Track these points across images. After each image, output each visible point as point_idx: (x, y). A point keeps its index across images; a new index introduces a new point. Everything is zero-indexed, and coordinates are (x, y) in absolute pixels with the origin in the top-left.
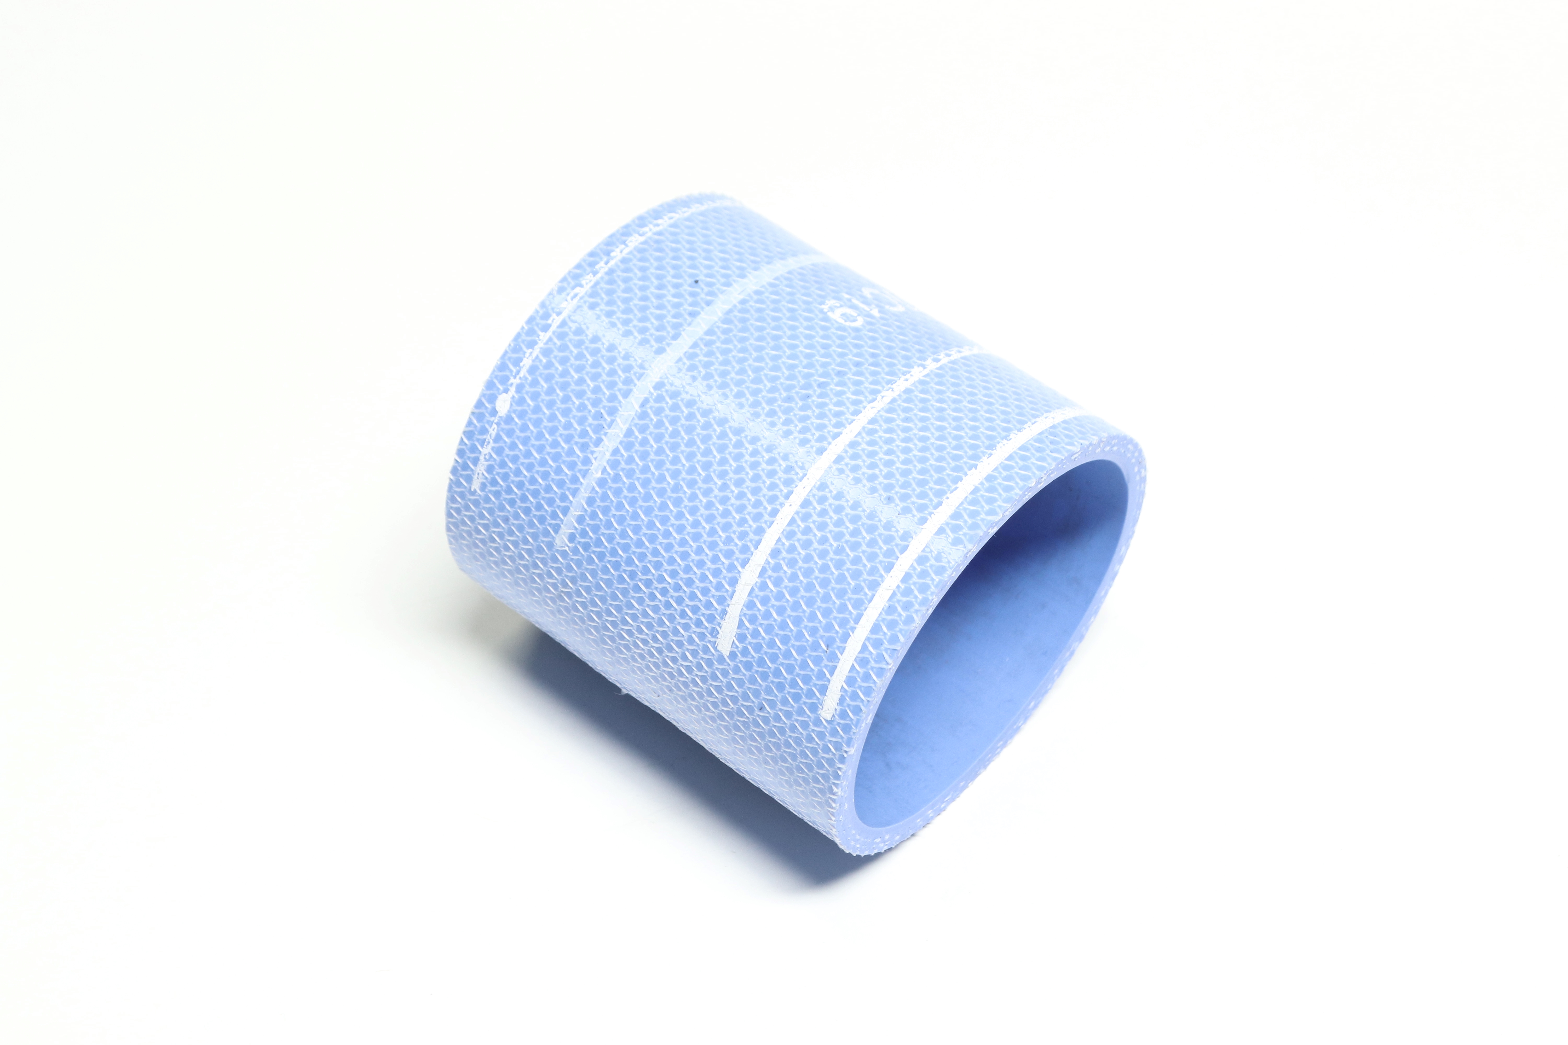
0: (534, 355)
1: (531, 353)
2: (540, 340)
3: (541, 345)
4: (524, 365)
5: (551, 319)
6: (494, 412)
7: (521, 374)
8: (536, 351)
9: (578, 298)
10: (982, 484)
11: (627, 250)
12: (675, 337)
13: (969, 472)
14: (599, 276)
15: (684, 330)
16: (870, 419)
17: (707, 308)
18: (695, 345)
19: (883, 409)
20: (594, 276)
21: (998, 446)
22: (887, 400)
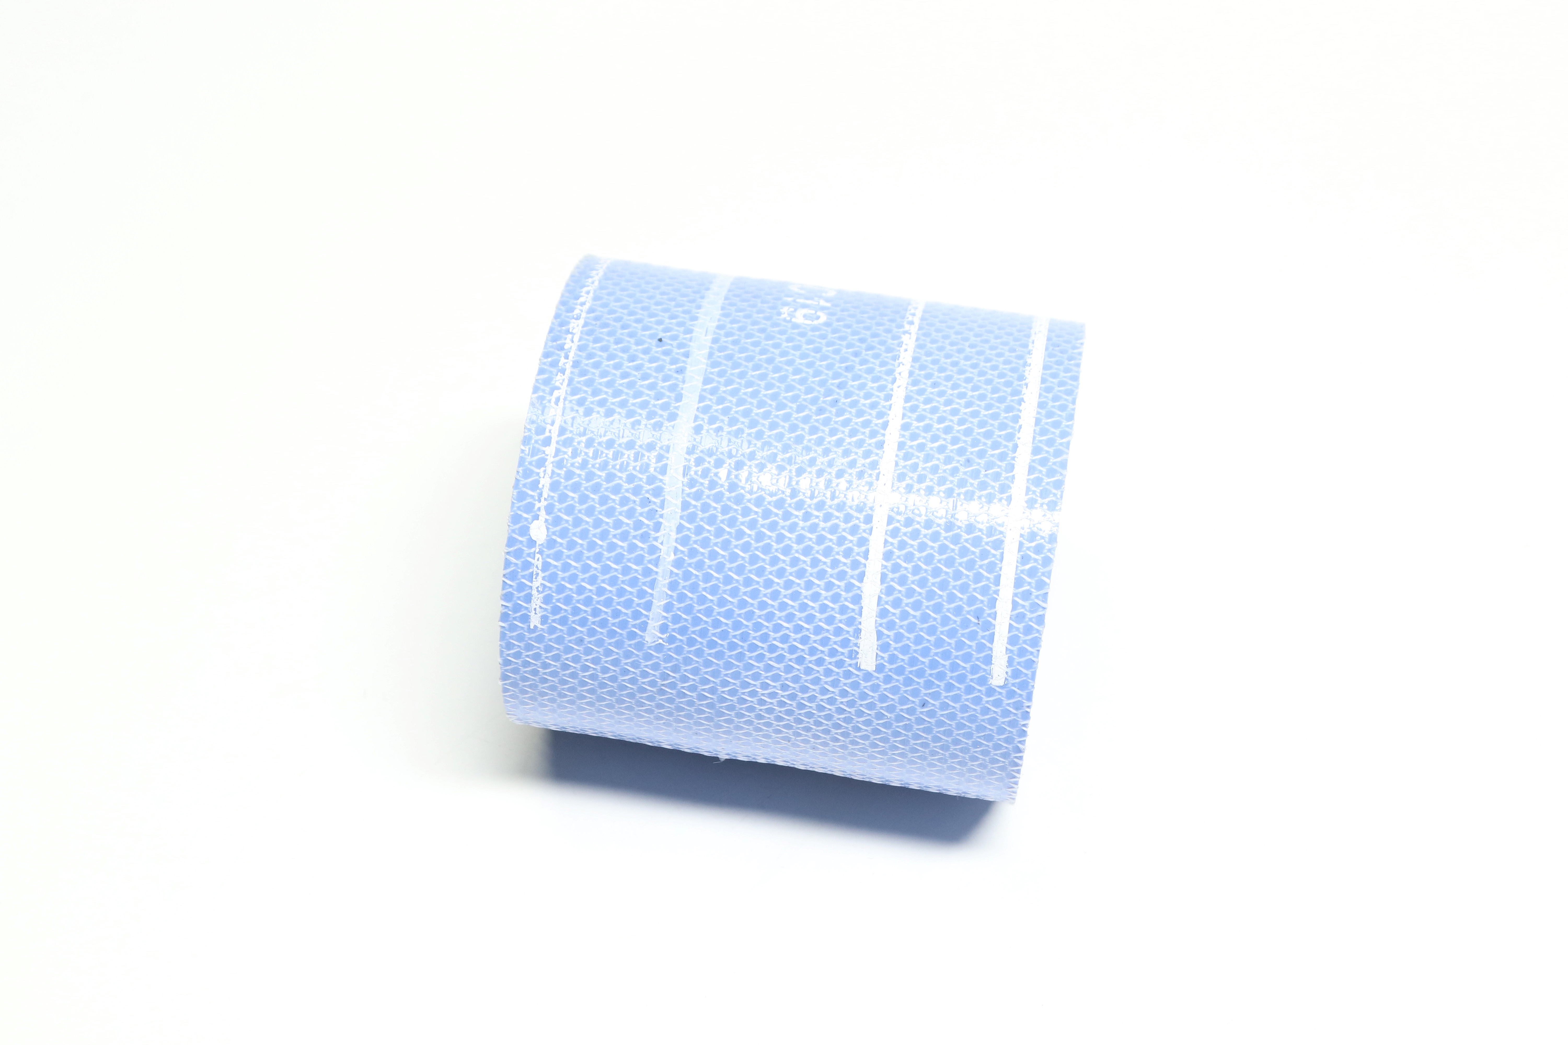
0: (549, 472)
1: (545, 471)
2: (547, 455)
3: (550, 459)
4: (543, 486)
5: (547, 430)
6: (532, 543)
7: (545, 495)
8: (549, 467)
9: (561, 400)
10: (1038, 413)
11: (576, 338)
12: (679, 398)
13: (1021, 408)
14: (568, 372)
15: (682, 389)
16: (904, 397)
17: (689, 360)
18: (702, 399)
19: (908, 384)
20: (564, 374)
21: (1026, 374)
22: (906, 374)
